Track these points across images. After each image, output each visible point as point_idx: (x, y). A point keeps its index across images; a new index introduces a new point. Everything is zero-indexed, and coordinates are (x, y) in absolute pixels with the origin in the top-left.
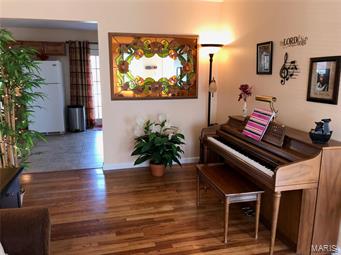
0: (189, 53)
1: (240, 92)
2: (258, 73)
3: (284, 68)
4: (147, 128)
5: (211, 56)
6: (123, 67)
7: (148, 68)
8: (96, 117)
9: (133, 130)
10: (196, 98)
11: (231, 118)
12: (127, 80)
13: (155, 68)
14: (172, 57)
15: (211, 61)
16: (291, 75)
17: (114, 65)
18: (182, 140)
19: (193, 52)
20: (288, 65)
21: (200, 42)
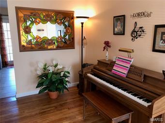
0: (69, 21)
1: (104, 45)
2: (114, 34)
3: (134, 31)
4: (45, 69)
5: (82, 23)
6: (27, 30)
7: (39, 30)
8: (9, 60)
9: (36, 70)
10: (74, 48)
11: (99, 61)
12: (30, 38)
13: (43, 30)
14: (58, 24)
15: (82, 26)
16: (140, 35)
17: (21, 29)
18: (68, 75)
19: (71, 21)
20: (136, 29)
21: (75, 15)
